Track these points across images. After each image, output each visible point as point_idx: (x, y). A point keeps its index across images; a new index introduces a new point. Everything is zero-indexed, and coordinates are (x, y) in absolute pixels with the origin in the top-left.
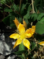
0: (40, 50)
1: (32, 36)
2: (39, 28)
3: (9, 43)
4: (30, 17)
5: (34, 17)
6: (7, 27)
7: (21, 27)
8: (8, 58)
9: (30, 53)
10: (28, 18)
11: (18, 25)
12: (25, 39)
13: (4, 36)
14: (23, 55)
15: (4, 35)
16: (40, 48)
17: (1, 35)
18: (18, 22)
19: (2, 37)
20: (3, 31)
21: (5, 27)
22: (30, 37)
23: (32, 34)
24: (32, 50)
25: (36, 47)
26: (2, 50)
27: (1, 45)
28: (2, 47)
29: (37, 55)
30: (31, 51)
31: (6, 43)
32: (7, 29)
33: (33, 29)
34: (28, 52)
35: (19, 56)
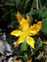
0: (46, 50)
1: (37, 33)
2: (44, 26)
3: (11, 43)
4: (34, 13)
5: (39, 13)
6: (9, 26)
7: (24, 23)
8: (10, 59)
9: (33, 54)
10: (32, 14)
11: (21, 20)
12: (29, 37)
13: (5, 36)
14: (26, 56)
15: (5, 34)
16: (46, 48)
17: (2, 34)
18: (21, 17)
19: (3, 37)
20: (4, 30)
21: (7, 26)
22: (35, 34)
23: (38, 31)
24: (36, 51)
25: (41, 47)
26: (3, 50)
27: (2, 45)
28: (3, 47)
29: (43, 55)
30: (34, 52)
31: (7, 43)
32: (8, 28)
33: (39, 25)
34: (31, 53)
35: (21, 57)
